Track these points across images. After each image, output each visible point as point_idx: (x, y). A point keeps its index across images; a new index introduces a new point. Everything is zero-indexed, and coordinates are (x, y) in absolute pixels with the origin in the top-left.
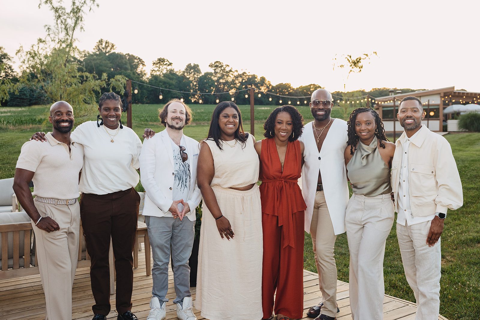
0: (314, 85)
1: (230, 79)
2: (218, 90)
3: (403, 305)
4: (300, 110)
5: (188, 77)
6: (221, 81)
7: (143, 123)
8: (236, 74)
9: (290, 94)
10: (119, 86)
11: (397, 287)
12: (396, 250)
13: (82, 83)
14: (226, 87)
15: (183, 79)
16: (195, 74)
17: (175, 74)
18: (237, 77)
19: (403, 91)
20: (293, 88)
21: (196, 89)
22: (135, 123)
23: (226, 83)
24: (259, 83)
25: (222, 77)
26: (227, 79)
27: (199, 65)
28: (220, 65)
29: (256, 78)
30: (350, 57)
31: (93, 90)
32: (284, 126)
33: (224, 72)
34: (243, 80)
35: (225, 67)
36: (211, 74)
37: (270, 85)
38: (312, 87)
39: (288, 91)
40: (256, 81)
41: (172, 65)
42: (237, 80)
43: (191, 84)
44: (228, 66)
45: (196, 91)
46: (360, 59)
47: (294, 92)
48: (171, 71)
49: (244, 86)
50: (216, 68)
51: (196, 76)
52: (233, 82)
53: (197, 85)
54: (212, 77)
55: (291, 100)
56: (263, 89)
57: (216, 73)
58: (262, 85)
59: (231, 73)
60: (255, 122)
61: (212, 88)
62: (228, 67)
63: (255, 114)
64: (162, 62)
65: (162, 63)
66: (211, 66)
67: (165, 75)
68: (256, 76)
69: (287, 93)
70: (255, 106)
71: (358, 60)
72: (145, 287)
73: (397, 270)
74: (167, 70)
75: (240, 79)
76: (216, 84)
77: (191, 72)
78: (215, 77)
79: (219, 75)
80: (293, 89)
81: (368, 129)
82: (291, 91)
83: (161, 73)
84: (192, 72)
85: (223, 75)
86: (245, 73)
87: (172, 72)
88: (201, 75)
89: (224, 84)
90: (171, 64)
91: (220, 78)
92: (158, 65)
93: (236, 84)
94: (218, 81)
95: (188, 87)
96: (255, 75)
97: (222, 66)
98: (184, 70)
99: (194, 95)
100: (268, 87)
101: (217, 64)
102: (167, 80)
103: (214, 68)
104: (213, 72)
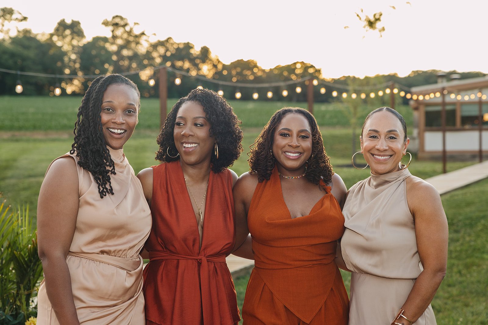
0: (302, 63)
2: (118, 69)
5: (59, 44)
6: (125, 52)
8: (153, 40)
9: (258, 80)
14: (134, 65)
15: (50, 49)
17: (33, 39)
18: (155, 46)
19: (465, 76)
20: (263, 68)
21: (75, 69)
23: (135, 57)
24: (197, 57)
25: (127, 45)
26: (136, 50)
27: (80, 22)
28: (122, 23)
29: (192, 48)
33: (131, 36)
34: (167, 50)
35: (131, 26)
36: (105, 40)
37: (219, 62)
38: (299, 66)
39: (253, 73)
40: (192, 54)
41: (28, 20)
42: (157, 50)
43: (66, 59)
44: (137, 24)
45: (74, 73)
47: (264, 76)
48: (27, 32)
49: (168, 64)
50: (115, 27)
51: (75, 42)
52: (148, 56)
53: (79, 61)
54: (107, 45)
55: (259, 91)
56: (206, 70)
57: (114, 37)
58: (204, 62)
59: (144, 38)
61: (106, 66)
62: (136, 26)
64: (8, 14)
65: (8, 16)
66: (106, 23)
67: (14, 41)
68: (191, 46)
69: (251, 78)
74: (19, 31)
75: (161, 50)
76: (114, 58)
77: (64, 35)
78: (113, 43)
79: (120, 42)
80: (263, 71)
82: (260, 74)
83: (7, 37)
84: (68, 35)
85: (128, 42)
86: (170, 38)
87: (28, 35)
88: (85, 42)
89: (130, 58)
90: (25, 19)
91: (121, 48)
93: (153, 59)
94: (118, 53)
95: (59, 64)
96: (190, 42)
97: (126, 25)
98: (52, 31)
99: (70, 80)
100: (215, 66)
101: (117, 20)
102: (19, 50)
103: (111, 28)
104: (109, 35)
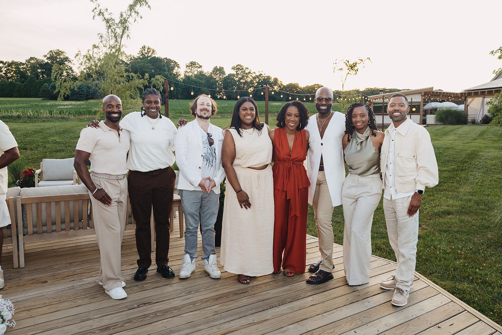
0: (318, 85)
1: (249, 80)
2: (239, 88)
3: (386, 263)
4: (307, 105)
5: (215, 77)
6: (242, 81)
7: (178, 115)
8: (254, 75)
9: (298, 92)
10: (158, 84)
11: (381, 249)
12: (381, 220)
13: (128, 82)
14: (246, 86)
15: (211, 79)
16: (220, 75)
17: (204, 75)
18: (254, 78)
19: (391, 91)
20: (301, 87)
21: (221, 88)
22: (172, 115)
23: (246, 82)
24: (272, 83)
26: (247, 80)
27: (223, 68)
28: (241, 68)
29: (270, 78)
30: (348, 62)
31: (137, 88)
32: (292, 118)
33: (244, 74)
34: (259, 80)
35: (244, 69)
36: (233, 75)
37: (282, 85)
38: (316, 86)
39: (296, 90)
40: (271, 81)
41: (202, 67)
42: (255, 80)
43: (217, 83)
44: (247, 68)
46: (356, 64)
48: (201, 72)
49: (260, 86)
50: (238, 70)
51: (221, 77)
52: (251, 82)
53: (222, 84)
54: (235, 78)
55: (299, 97)
56: (276, 88)
57: (237, 74)
58: (275, 85)
59: (250, 74)
60: (269, 115)
61: (234, 87)
63: (269, 108)
64: (194, 65)
66: (233, 68)
67: (196, 76)
70: (269, 102)
71: (355, 64)
72: (179, 246)
73: (382, 236)
74: (198, 72)
75: (257, 80)
76: (237, 83)
79: (240, 76)
80: (301, 89)
81: (362, 121)
82: (299, 90)
83: (193, 74)
84: (218, 73)
85: (243, 76)
86: (261, 74)
88: (225, 76)
89: (244, 83)
90: (200, 67)
91: (241, 79)
92: (190, 68)
93: (254, 83)
94: (239, 81)
95: (214, 86)
96: (270, 76)
98: (211, 72)
99: (219, 92)
100: (280, 86)
101: (239, 67)
102: (198, 80)
103: (236, 70)
104: (235, 73)
